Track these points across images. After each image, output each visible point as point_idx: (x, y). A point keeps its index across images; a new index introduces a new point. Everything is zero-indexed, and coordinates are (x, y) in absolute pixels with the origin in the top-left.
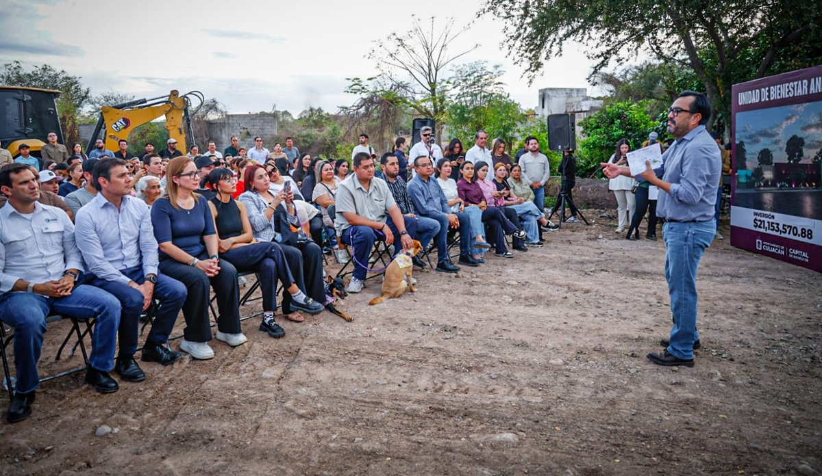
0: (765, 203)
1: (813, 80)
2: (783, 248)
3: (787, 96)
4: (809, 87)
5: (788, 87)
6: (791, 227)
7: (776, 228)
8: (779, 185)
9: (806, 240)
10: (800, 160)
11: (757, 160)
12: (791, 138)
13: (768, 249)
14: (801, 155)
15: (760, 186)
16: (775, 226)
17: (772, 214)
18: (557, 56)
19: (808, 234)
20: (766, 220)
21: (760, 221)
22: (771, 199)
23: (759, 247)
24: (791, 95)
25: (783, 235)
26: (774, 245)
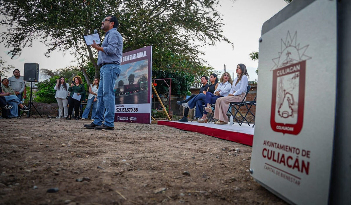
0: (121, 101)
1: (137, 54)
2: (127, 117)
3: (129, 60)
4: (136, 56)
5: (129, 57)
6: (130, 108)
7: (125, 110)
8: (126, 93)
9: (136, 112)
10: (133, 83)
11: (118, 85)
12: (130, 75)
13: (122, 119)
14: (134, 81)
15: (119, 95)
16: (124, 109)
17: (123, 105)
18: (29, 47)
19: (136, 110)
20: (121, 108)
21: (119, 109)
22: (123, 99)
23: (118, 119)
24: (130, 59)
25: (128, 112)
26: (124, 117)
